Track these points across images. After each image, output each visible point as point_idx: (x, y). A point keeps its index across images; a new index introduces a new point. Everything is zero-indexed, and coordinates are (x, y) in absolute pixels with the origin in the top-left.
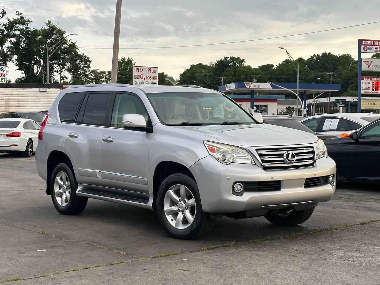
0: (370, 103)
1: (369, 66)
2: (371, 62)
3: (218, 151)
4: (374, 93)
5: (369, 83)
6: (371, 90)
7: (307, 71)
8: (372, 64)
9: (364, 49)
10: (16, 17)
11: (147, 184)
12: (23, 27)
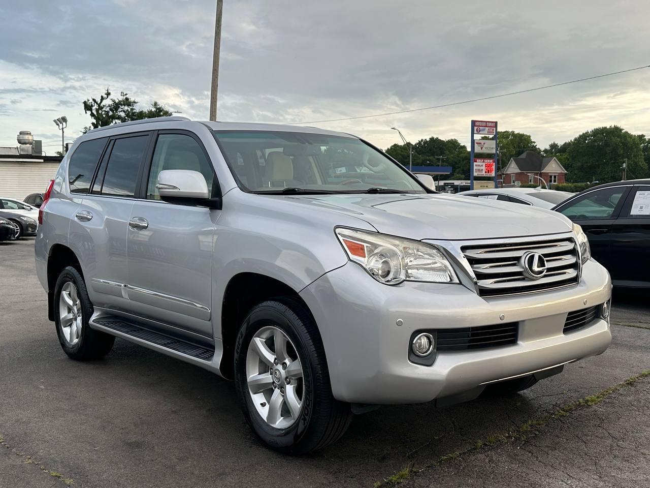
0: (482, 185)
1: (482, 148)
2: (484, 143)
3: (371, 252)
4: (486, 176)
5: (482, 166)
6: (484, 173)
7: (415, 155)
8: (485, 146)
9: (477, 130)
10: (121, 98)
11: (210, 320)
12: (129, 109)
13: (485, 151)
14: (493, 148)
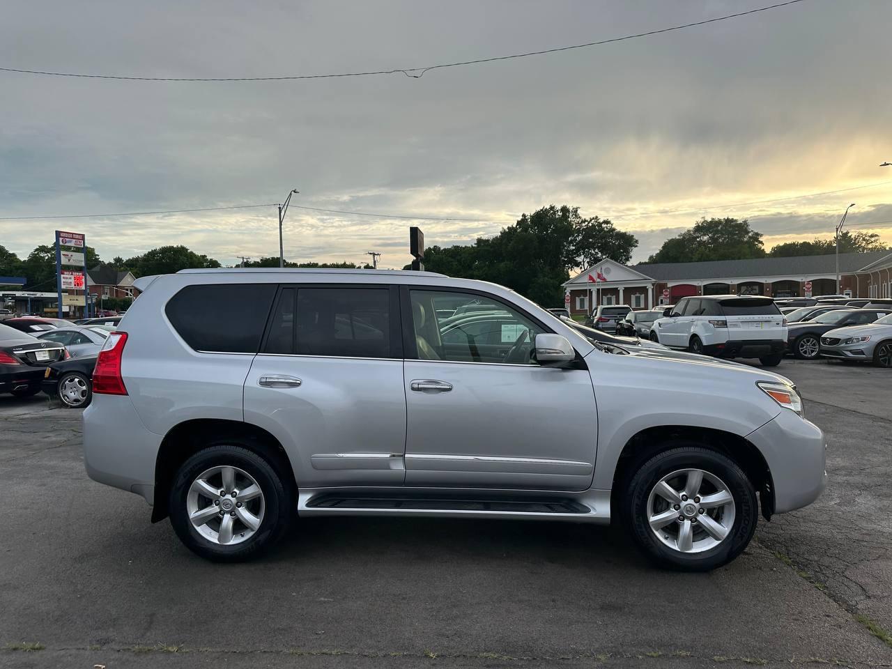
0: (72, 299)
1: (69, 260)
2: (71, 255)
4: (75, 289)
5: (70, 278)
6: (73, 286)
8: (73, 258)
9: (62, 241)
11: (590, 474)
13: (72, 263)
14: (82, 261)
